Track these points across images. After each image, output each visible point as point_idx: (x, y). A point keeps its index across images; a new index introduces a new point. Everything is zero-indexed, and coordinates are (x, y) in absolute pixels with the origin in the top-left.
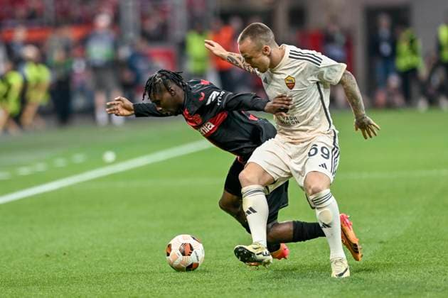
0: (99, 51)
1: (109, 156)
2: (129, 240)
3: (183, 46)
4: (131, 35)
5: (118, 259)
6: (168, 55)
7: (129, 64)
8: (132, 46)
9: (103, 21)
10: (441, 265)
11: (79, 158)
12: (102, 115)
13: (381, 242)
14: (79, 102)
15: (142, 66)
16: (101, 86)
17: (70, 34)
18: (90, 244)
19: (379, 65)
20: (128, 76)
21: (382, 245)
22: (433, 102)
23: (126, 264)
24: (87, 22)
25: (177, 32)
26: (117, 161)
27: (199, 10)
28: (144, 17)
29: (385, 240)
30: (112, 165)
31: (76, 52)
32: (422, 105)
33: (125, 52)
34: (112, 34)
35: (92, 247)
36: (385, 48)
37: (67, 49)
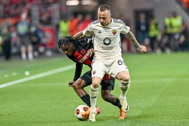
0: (22, 28)
1: (27, 73)
2: (36, 108)
3: (58, 26)
4: (36, 22)
5: (31, 117)
6: (52, 31)
7: (35, 34)
8: (36, 26)
9: (24, 16)
10: (167, 119)
11: (14, 74)
12: (24, 56)
13: (142, 109)
14: (14, 50)
15: (41, 35)
16: (23, 43)
17: (10, 21)
18: (20, 110)
19: (141, 35)
20: (35, 39)
21: (142, 111)
22: (163, 50)
23: (35, 119)
24: (17, 16)
25: (55, 21)
26: (30, 75)
27: (64, 11)
28: (41, 14)
29: (143, 109)
30: (28, 77)
31: (13, 29)
32: (159, 51)
33: (33, 29)
34: (28, 21)
35: (20, 112)
36: (143, 28)
37: (9, 28)
